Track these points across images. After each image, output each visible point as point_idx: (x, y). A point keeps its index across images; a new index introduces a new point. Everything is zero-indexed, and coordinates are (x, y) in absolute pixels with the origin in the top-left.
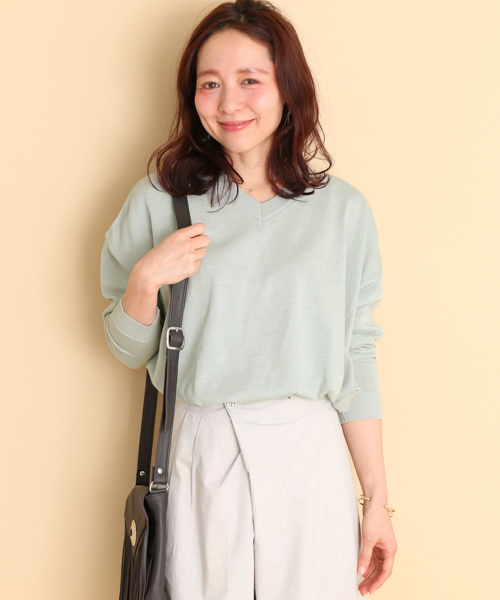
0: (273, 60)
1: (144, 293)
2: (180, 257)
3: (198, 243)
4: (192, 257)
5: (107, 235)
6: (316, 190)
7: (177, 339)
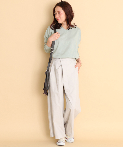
0: (63, 9)
1: (50, 42)
2: (55, 37)
3: (58, 35)
4: (57, 37)
5: (45, 34)
6: (72, 28)
7: (53, 50)
